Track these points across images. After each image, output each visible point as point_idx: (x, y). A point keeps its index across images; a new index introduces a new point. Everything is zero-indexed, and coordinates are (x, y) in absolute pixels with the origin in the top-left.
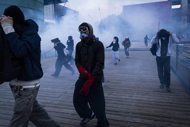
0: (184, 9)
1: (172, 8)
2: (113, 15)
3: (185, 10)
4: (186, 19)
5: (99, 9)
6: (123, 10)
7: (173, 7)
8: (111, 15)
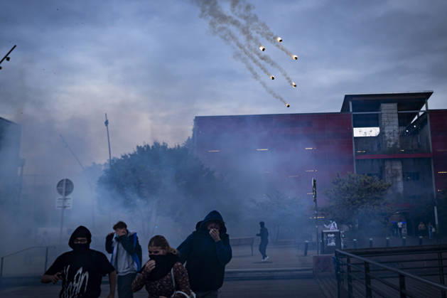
0: (390, 141)
1: (355, 135)
2: (156, 144)
3: (392, 143)
4: (400, 172)
5: (107, 123)
6: (194, 130)
7: (358, 132)
8: (151, 145)
